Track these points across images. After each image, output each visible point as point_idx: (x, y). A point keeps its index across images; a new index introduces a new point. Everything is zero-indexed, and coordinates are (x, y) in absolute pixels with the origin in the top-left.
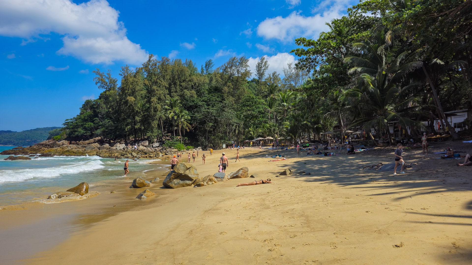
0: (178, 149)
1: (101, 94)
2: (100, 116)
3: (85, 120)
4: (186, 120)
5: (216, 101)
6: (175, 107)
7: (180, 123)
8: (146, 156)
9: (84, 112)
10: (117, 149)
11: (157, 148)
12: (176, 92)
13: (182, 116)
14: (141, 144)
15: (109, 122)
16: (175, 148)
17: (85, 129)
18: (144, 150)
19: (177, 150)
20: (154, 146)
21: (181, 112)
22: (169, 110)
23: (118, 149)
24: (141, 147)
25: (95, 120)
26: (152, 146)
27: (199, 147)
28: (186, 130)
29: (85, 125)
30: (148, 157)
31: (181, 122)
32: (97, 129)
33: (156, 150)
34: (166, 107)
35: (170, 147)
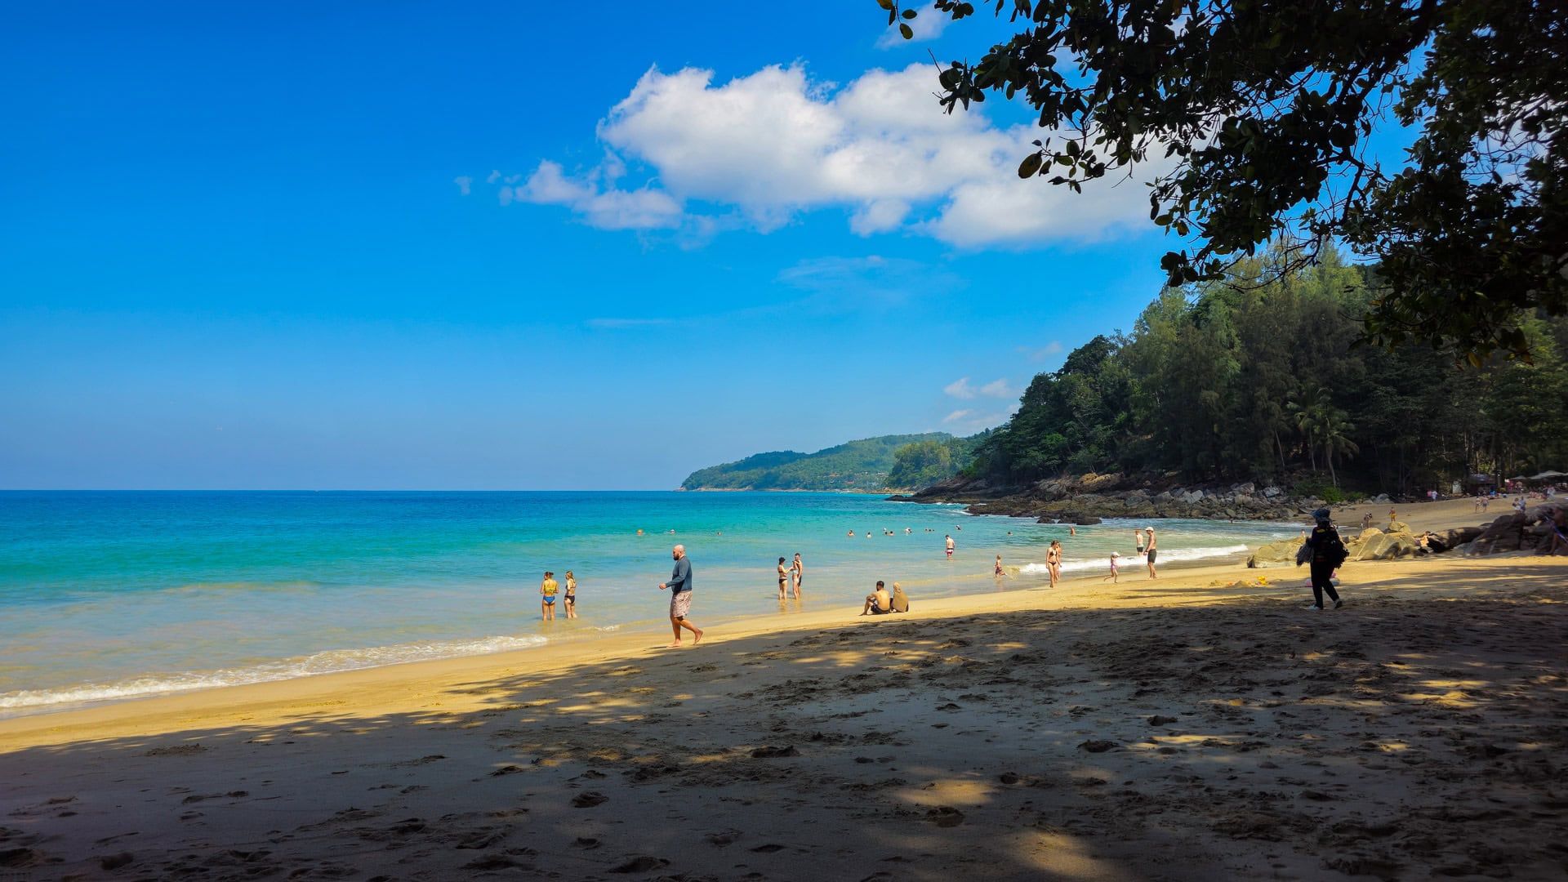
0: (1327, 501)
1: (1069, 358)
2: (1077, 415)
3: (1040, 428)
4: (1343, 432)
5: (1423, 376)
6: (1313, 404)
7: (1329, 442)
8: (1257, 515)
9: (1032, 407)
10: (1186, 501)
11: (1274, 498)
12: (1310, 364)
13: (1333, 425)
14: (1239, 491)
15: (1106, 430)
16: (1320, 499)
17: (1044, 449)
18: (1249, 502)
19: (1325, 503)
20: (1268, 493)
21: (1330, 414)
22: (1297, 411)
23: (1189, 501)
24: (1240, 498)
25: (1069, 426)
26: (1264, 494)
27: (1381, 495)
28: (1344, 456)
29: (1043, 441)
30: (1262, 518)
31: (1332, 438)
32: (1075, 448)
33: (1275, 503)
34: (1291, 405)
35: (1308, 497)
